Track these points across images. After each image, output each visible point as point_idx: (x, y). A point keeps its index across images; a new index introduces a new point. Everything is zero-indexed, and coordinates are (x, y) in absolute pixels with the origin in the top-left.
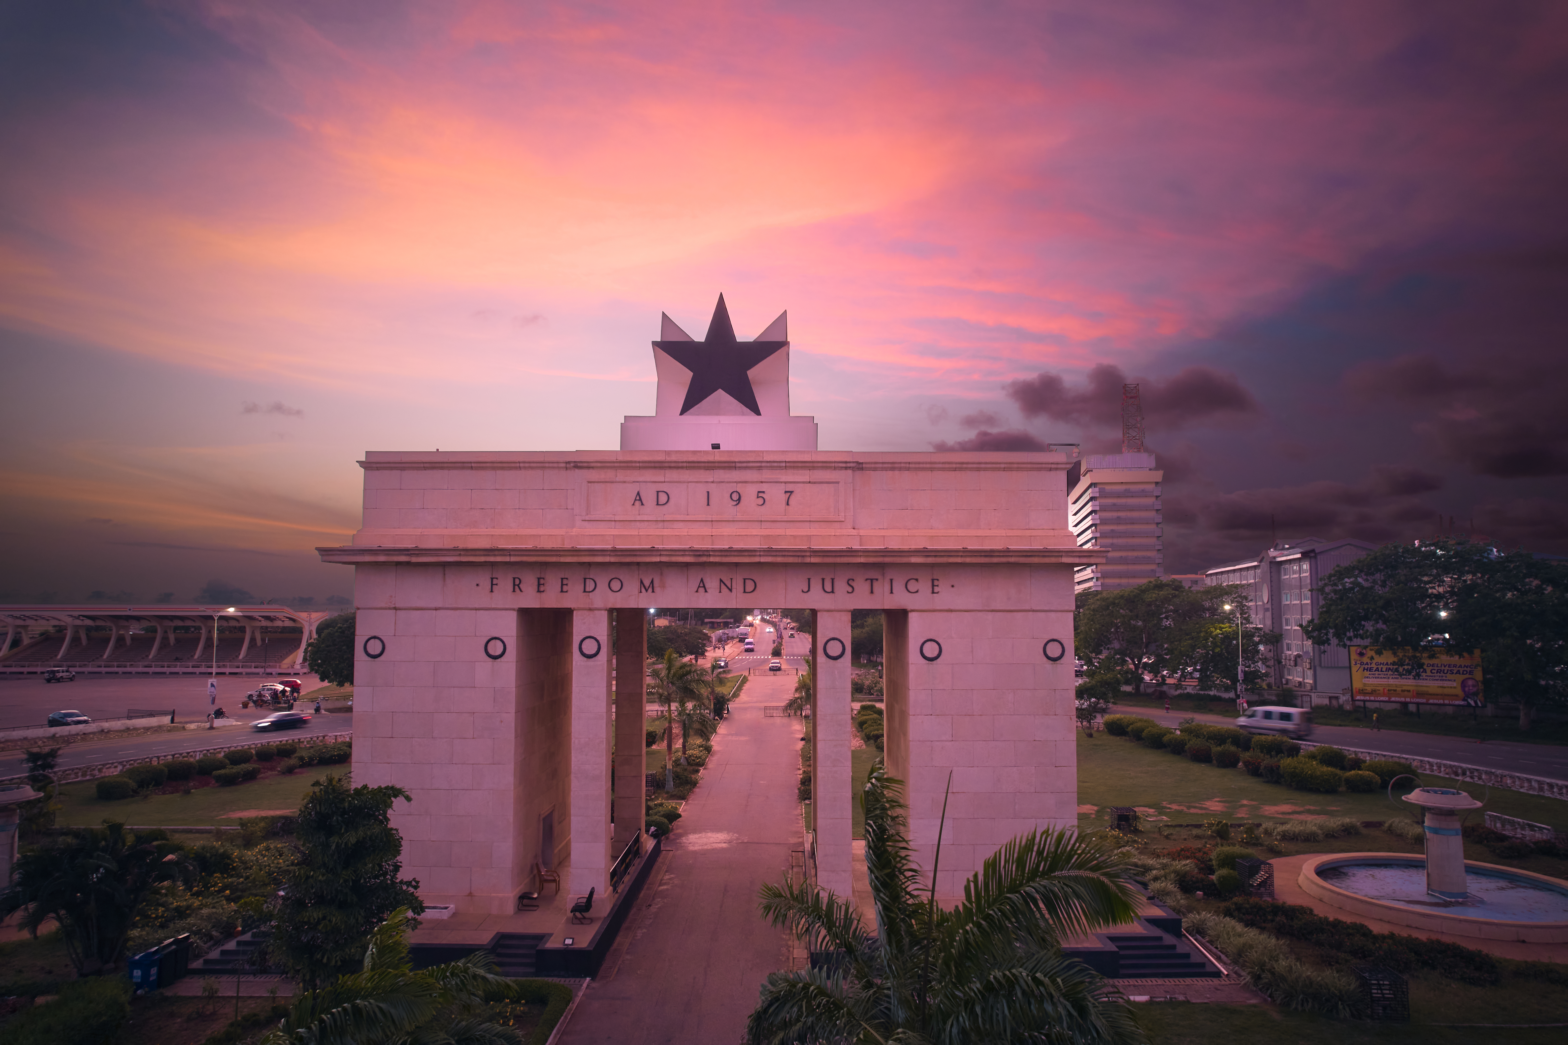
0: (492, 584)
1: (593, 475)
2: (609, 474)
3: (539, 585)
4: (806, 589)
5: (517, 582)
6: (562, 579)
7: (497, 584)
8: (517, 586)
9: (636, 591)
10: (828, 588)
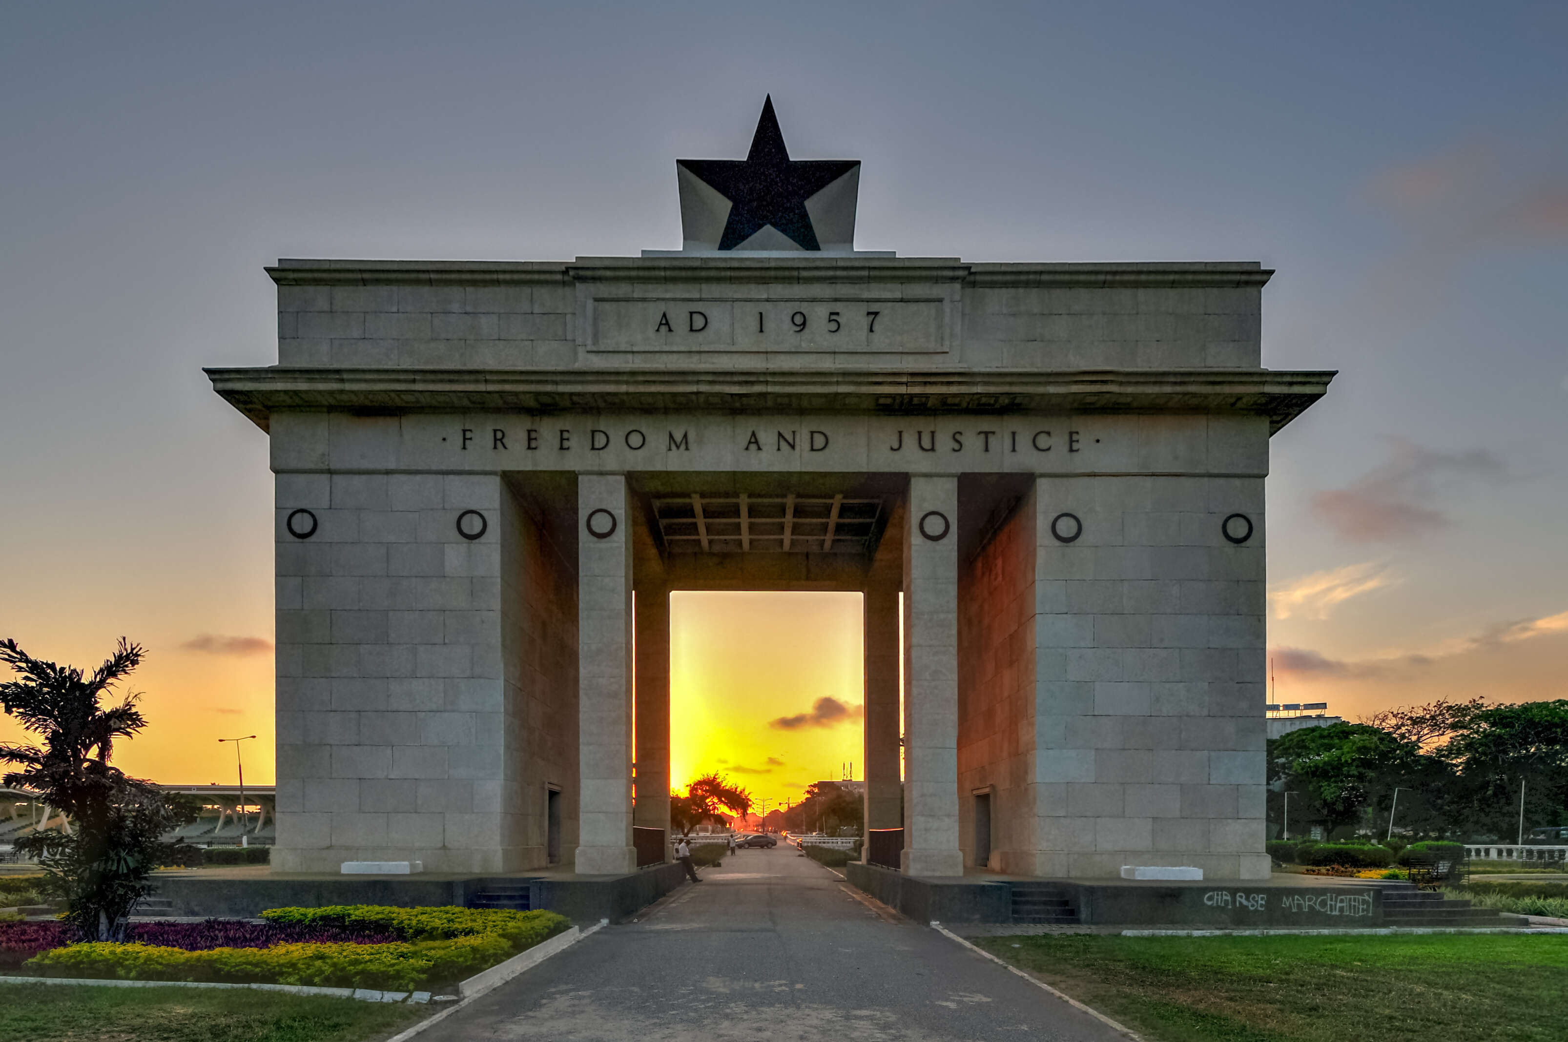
0: (465, 439)
1: (604, 290)
2: (623, 289)
3: (530, 439)
4: (896, 446)
5: (499, 435)
6: (562, 432)
7: (471, 439)
8: (499, 440)
9: (664, 447)
10: (926, 444)
